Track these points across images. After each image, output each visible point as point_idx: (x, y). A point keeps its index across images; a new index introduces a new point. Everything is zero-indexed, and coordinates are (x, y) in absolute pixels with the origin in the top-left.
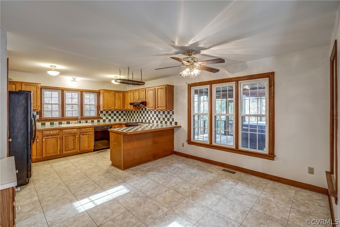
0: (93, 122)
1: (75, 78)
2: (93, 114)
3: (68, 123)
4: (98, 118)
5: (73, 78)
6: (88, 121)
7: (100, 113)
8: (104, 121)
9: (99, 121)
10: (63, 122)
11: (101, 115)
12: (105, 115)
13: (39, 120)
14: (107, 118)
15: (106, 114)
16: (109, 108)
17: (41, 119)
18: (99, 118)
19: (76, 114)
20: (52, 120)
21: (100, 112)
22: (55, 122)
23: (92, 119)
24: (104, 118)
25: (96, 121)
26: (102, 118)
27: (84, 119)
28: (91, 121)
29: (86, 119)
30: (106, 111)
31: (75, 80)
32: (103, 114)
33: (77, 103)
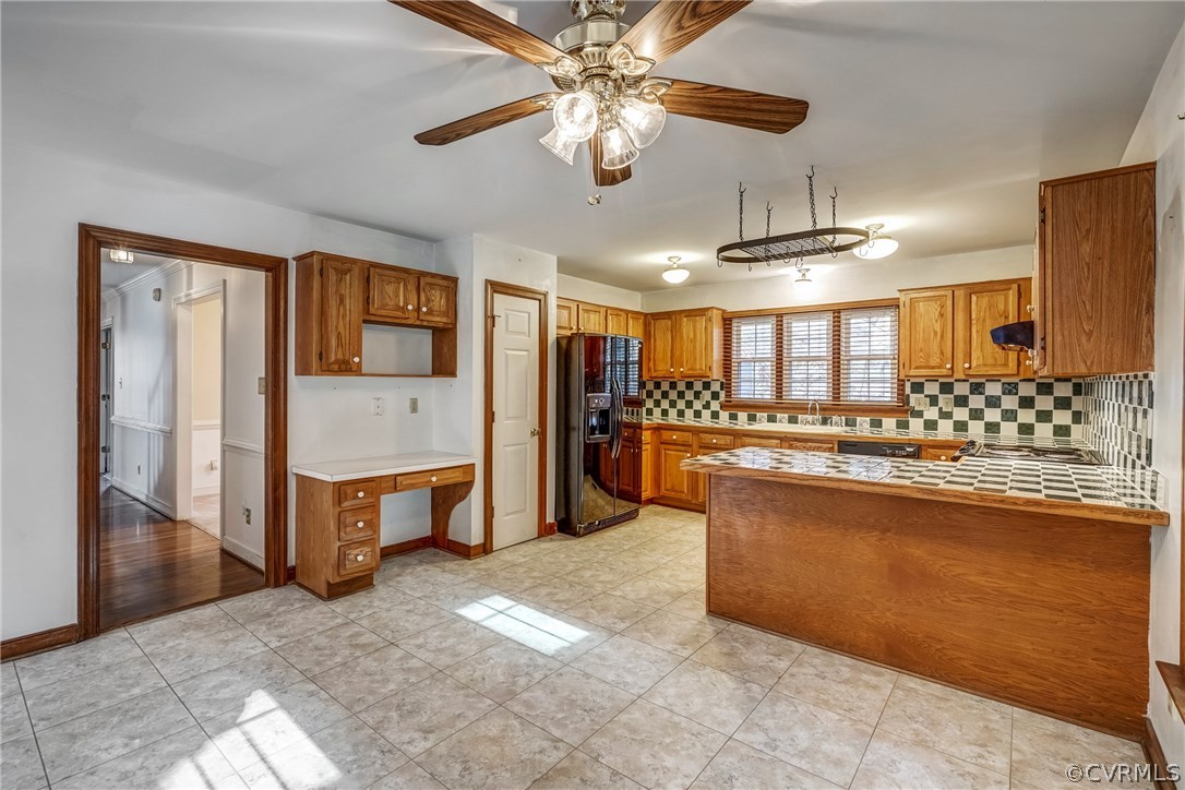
0: (877, 424)
1: (808, 270)
2: (884, 393)
3: (793, 420)
4: (902, 409)
5: (800, 271)
6: (858, 419)
7: (908, 390)
8: (931, 425)
9: (903, 425)
10: (778, 415)
11: (915, 400)
12: (934, 400)
13: (726, 406)
14: (946, 415)
15: (941, 397)
16: (933, 368)
17: (730, 402)
18: (906, 412)
19: (820, 391)
20: (753, 408)
21: (912, 387)
22: (758, 414)
23: (876, 411)
24: (931, 413)
25: (889, 423)
26: (919, 414)
27: (842, 410)
28: (868, 419)
29: (850, 411)
30: (938, 384)
31: (808, 275)
32: (926, 396)
33: (825, 354)
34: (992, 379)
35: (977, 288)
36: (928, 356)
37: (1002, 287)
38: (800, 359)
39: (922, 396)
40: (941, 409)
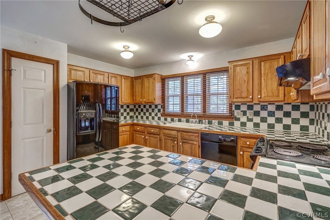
0: (220, 123)
1: (192, 56)
2: (224, 109)
3: (188, 121)
4: (231, 117)
5: (189, 56)
6: (213, 121)
7: (233, 109)
8: (243, 124)
9: (231, 124)
10: (182, 119)
11: (237, 113)
12: (245, 113)
13: (163, 115)
14: (250, 120)
15: (248, 112)
16: (244, 98)
17: (165, 113)
18: (233, 118)
19: (198, 109)
20: (173, 116)
21: (235, 107)
22: (175, 119)
23: (220, 118)
24: (244, 119)
25: (226, 123)
26: (238, 119)
27: (207, 117)
28: (217, 121)
29: (210, 117)
30: (246, 105)
31: (192, 58)
32: (241, 111)
33: (200, 93)
34: (271, 103)
35: (264, 59)
36: (241, 92)
37: (277, 57)
38: (191, 95)
39: (240, 111)
40: (248, 117)
